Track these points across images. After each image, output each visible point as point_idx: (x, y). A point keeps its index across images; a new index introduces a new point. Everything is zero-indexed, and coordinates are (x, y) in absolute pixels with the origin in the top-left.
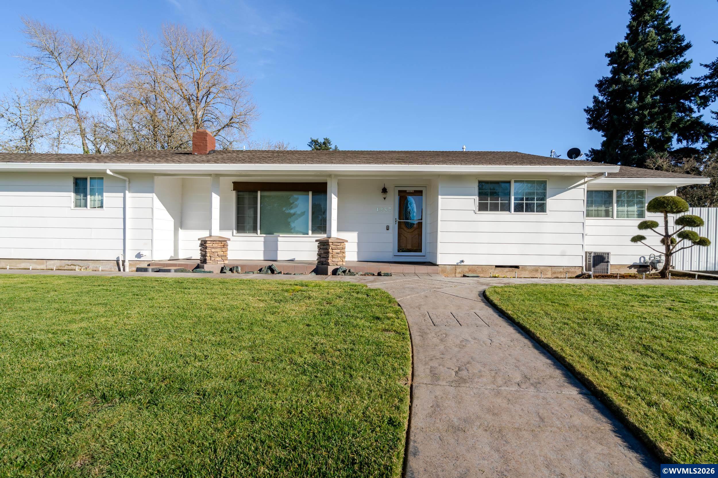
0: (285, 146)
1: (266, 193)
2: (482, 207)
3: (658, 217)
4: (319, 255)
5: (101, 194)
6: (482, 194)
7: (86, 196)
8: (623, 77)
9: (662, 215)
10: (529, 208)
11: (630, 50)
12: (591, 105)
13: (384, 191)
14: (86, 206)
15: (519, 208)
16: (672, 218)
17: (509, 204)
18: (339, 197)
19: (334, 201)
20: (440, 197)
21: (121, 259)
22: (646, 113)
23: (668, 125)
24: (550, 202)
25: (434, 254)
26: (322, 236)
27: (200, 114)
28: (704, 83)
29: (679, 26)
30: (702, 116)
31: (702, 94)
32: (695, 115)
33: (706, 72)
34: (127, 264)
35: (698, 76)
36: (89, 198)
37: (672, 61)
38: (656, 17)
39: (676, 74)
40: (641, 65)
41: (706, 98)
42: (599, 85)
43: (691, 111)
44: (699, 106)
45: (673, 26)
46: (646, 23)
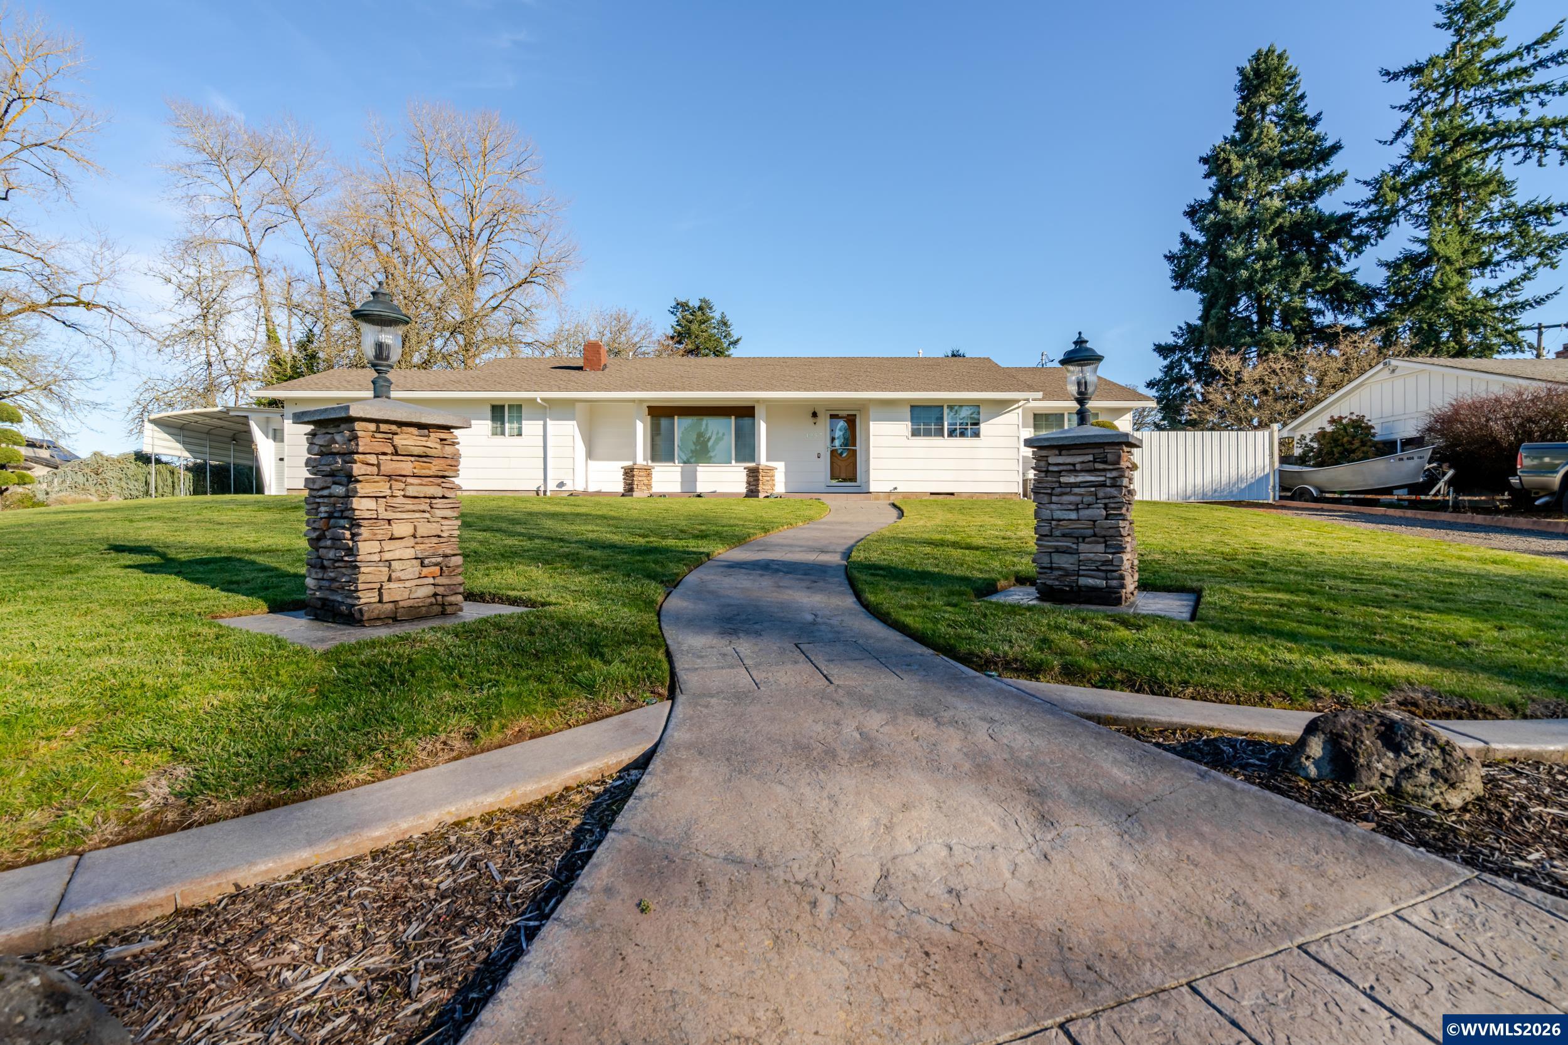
0: (630, 315)
1: (685, 418)
2: (915, 433)
4: (748, 483)
5: (519, 420)
6: (914, 419)
7: (503, 423)
8: (1225, 204)
10: (963, 434)
12: (1177, 248)
13: (815, 415)
14: (503, 433)
15: (951, 434)
17: (942, 429)
18: (767, 423)
19: (762, 428)
20: (873, 423)
21: (542, 489)
22: (1258, 266)
23: (1297, 287)
24: (984, 427)
25: (868, 482)
26: (752, 465)
27: (476, 261)
28: (1363, 213)
29: (1320, 114)
30: (1357, 270)
31: (1356, 232)
32: (1342, 270)
33: (1368, 193)
34: (548, 494)
35: (1356, 201)
36: (507, 425)
37: (1311, 175)
38: (1280, 99)
39: (1312, 199)
40: (1252, 185)
41: (1362, 240)
42: (1192, 213)
43: (1339, 262)
44: (1349, 252)
45: (1310, 113)
46: (1263, 107)
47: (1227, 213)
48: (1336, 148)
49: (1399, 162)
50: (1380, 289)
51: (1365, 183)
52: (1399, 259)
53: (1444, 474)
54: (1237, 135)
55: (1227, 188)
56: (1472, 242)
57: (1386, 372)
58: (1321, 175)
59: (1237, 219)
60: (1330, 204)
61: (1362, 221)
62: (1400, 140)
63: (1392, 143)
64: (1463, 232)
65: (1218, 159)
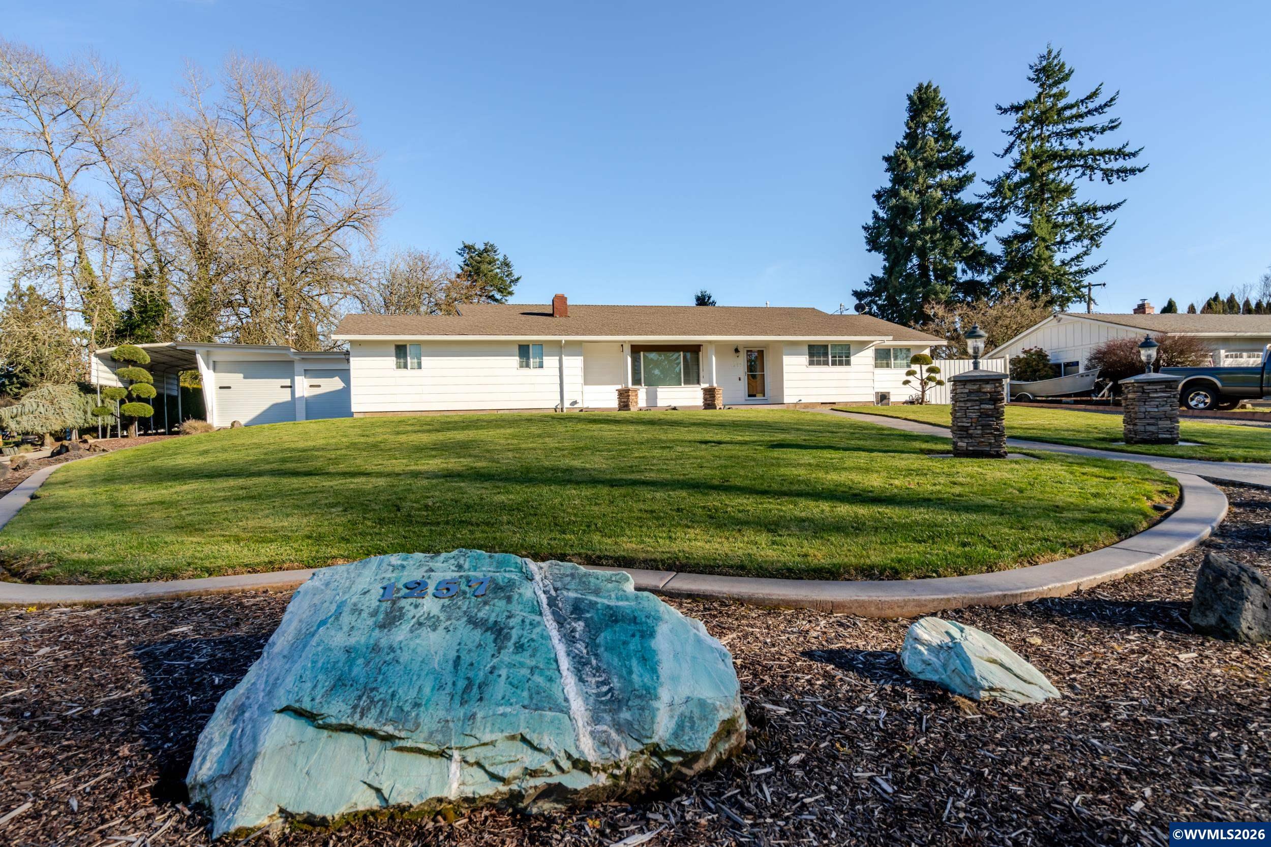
0: (431, 257)
1: (647, 354)
2: (811, 363)
3: (915, 367)
4: (705, 399)
5: (541, 356)
6: (811, 355)
7: (528, 359)
8: (902, 192)
9: (918, 366)
10: (841, 363)
11: (908, 159)
12: (871, 222)
13: (737, 351)
14: (528, 366)
15: (834, 363)
16: (925, 367)
17: (828, 361)
19: (714, 360)
20: (784, 357)
22: (928, 238)
23: (951, 253)
24: (853, 359)
25: (781, 396)
26: (705, 386)
28: (987, 203)
29: (960, 132)
30: (985, 243)
31: (985, 217)
32: (978, 242)
33: (990, 190)
34: (565, 410)
35: (981, 194)
36: (531, 360)
37: (954, 174)
38: (935, 119)
39: (958, 191)
40: (921, 180)
41: (989, 222)
42: (878, 197)
43: (975, 237)
44: (982, 231)
45: (954, 132)
46: (925, 125)
47: (905, 198)
48: (970, 157)
49: (1009, 170)
50: (999, 256)
51: (988, 182)
52: (1010, 237)
53: (1107, 384)
54: (905, 142)
55: (900, 179)
56: (1053, 228)
57: (1055, 321)
58: (961, 175)
59: (912, 204)
60: (967, 196)
61: (988, 209)
62: (1008, 155)
63: (1003, 157)
64: (1048, 221)
65: (898, 160)
